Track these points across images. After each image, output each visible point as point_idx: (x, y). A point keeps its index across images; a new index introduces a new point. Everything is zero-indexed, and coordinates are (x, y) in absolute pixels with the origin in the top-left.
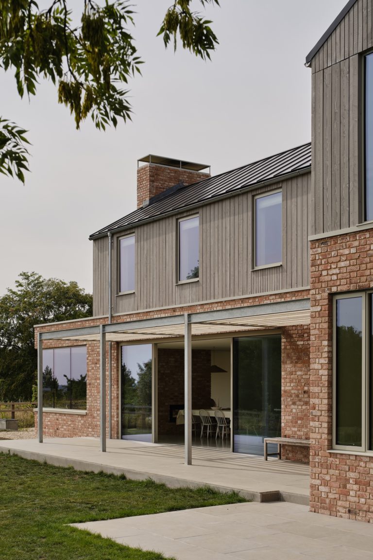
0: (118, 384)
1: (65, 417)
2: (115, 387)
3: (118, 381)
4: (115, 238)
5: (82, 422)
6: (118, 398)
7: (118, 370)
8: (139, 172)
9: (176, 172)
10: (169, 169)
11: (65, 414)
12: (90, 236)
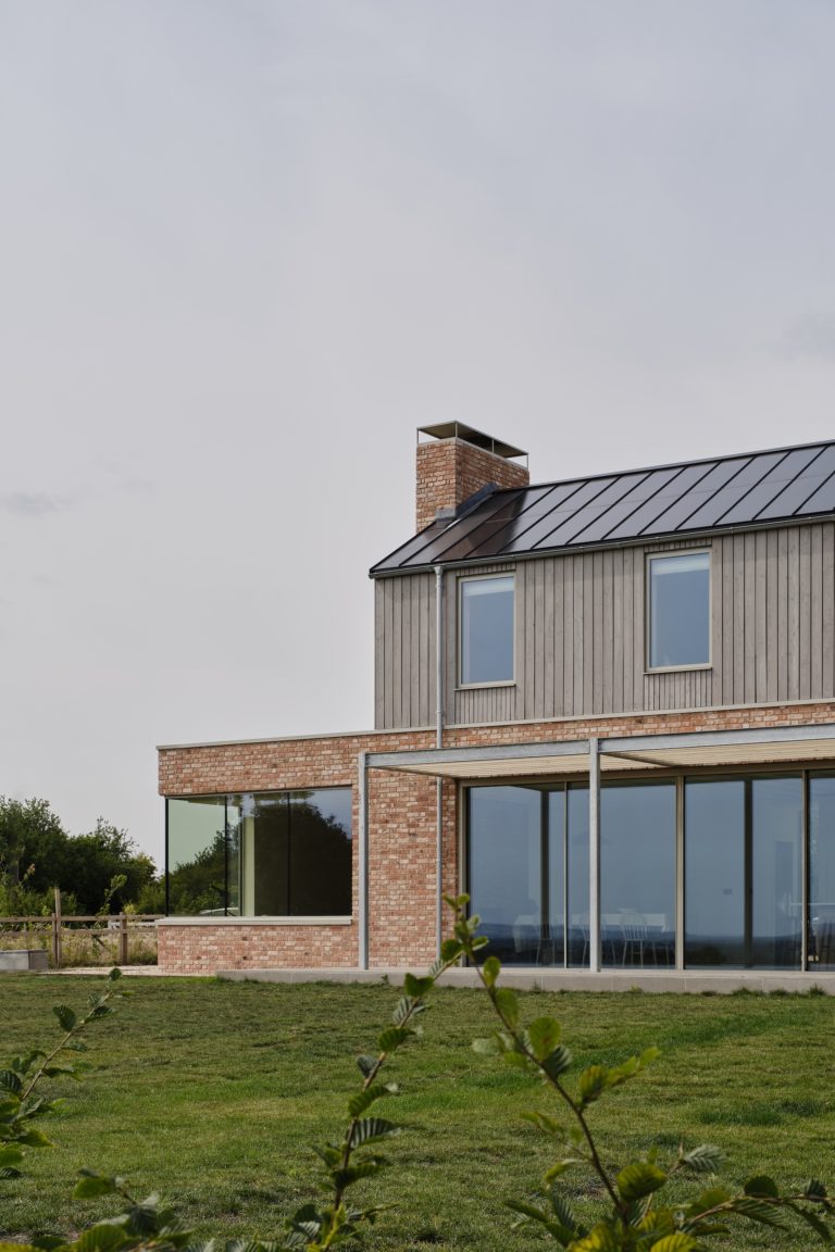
0: (457, 862)
1: (271, 933)
2: (452, 865)
3: (457, 855)
4: (451, 578)
5: (337, 939)
6: (457, 887)
7: (457, 834)
8: (420, 451)
9: (488, 458)
10: (479, 453)
11: (273, 927)
12: (372, 571)
